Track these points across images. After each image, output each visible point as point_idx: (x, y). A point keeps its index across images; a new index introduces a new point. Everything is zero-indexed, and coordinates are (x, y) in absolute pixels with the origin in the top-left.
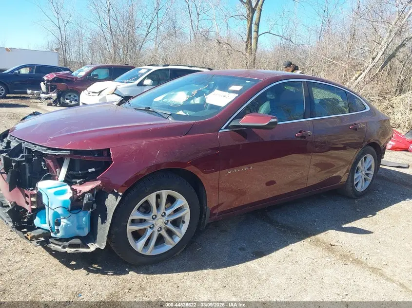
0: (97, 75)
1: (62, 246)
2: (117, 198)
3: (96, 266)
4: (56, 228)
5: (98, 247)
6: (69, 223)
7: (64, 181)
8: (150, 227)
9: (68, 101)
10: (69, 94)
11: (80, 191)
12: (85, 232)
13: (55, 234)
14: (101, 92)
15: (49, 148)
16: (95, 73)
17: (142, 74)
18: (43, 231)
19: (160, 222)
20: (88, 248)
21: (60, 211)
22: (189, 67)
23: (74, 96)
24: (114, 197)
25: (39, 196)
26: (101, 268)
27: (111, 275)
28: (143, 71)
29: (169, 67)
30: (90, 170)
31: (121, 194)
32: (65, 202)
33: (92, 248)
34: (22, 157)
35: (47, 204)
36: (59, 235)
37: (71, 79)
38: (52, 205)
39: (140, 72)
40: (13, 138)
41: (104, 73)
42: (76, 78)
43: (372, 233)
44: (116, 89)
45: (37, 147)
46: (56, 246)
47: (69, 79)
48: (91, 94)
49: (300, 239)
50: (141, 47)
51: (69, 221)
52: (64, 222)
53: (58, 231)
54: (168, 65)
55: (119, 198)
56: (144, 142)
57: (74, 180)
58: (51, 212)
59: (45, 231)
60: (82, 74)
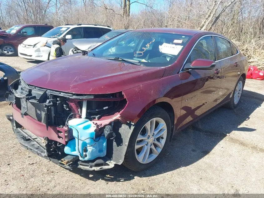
0: (26, 32)
1: (89, 166)
2: (130, 127)
3: (108, 176)
4: (84, 153)
5: (115, 163)
6: (94, 149)
7: (86, 118)
8: (146, 145)
9: (6, 52)
10: (6, 47)
11: (101, 124)
12: (104, 153)
13: (84, 158)
14: (35, 45)
15: (74, 94)
16: (24, 30)
17: (64, 31)
18: (73, 157)
19: (151, 140)
20: (108, 165)
21: (88, 141)
22: (95, 25)
23: (10, 48)
24: (128, 127)
25: (70, 131)
26: (113, 177)
27: (123, 181)
28: (64, 29)
29: (82, 26)
30: (104, 108)
31: (133, 124)
32: (91, 134)
33: (111, 164)
34: (50, 102)
35: (77, 137)
36: (86, 159)
37: (6, 36)
38: (81, 137)
39: (61, 30)
40: (34, 87)
41: (30, 31)
42: (10, 35)
43: (255, 130)
44: (47, 43)
45: (62, 93)
46: (84, 167)
47: (4, 35)
48: (27, 46)
49: (221, 139)
50: (45, 11)
51: (94, 147)
52: (90, 149)
53: (86, 156)
54: (80, 25)
55: (132, 128)
56: (141, 85)
57: (92, 117)
58: (81, 142)
59: (74, 157)
60: (14, 32)
